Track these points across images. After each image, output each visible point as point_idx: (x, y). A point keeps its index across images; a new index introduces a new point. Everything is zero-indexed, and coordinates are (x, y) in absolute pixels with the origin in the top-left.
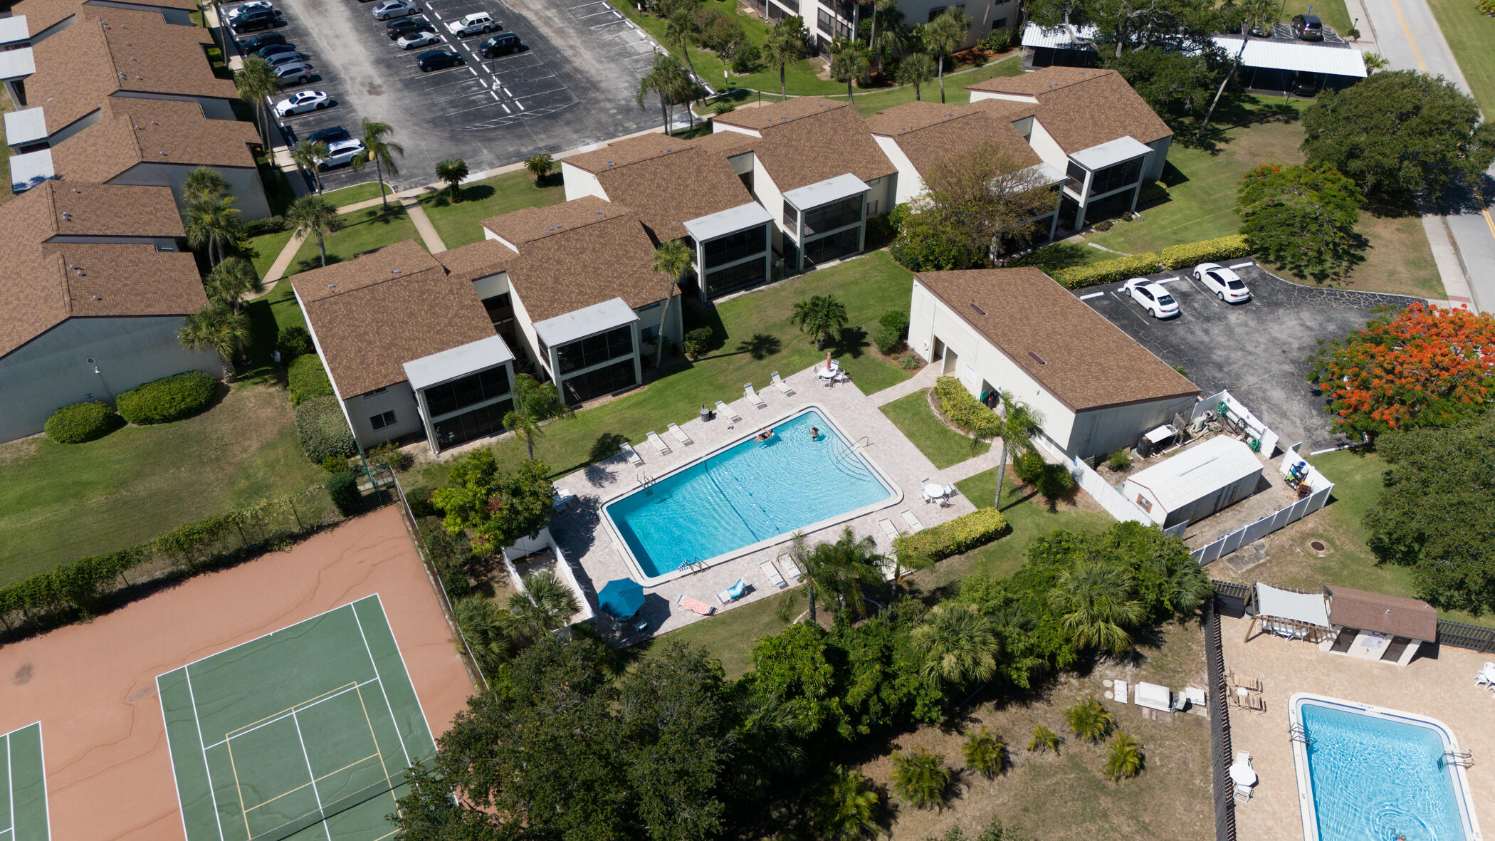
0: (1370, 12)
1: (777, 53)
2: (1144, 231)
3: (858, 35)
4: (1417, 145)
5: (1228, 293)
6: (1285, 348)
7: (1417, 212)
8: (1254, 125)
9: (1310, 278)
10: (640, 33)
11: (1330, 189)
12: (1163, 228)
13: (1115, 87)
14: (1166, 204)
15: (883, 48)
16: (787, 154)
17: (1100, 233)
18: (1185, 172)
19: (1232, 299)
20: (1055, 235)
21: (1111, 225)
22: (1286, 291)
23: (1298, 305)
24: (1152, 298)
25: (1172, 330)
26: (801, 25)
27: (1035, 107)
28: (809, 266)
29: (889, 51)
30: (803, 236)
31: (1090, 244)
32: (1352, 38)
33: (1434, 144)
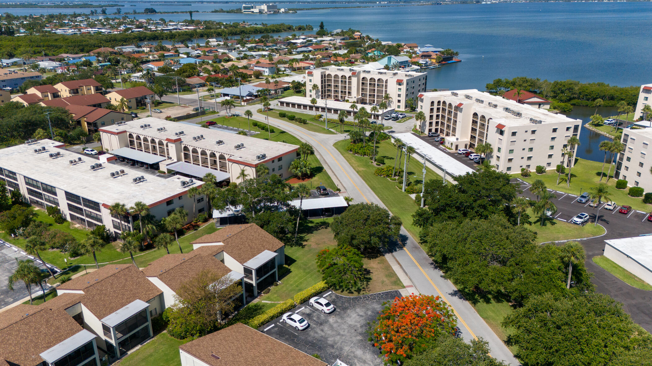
0: (341, 181)
1: (89, 248)
2: (284, 289)
3: (134, 229)
4: (373, 229)
5: (325, 309)
6: (355, 328)
7: (382, 254)
8: (315, 232)
9: (355, 292)
10: (14, 248)
11: (349, 255)
12: (291, 285)
13: (255, 230)
14: (290, 274)
15: (148, 232)
16: (100, 299)
17: (266, 295)
18: (294, 258)
19: (328, 312)
20: (246, 301)
21: (270, 290)
22: (348, 301)
23: (354, 306)
24: (295, 321)
25: (308, 334)
26: (104, 229)
27: (223, 247)
28: (123, 354)
29: (151, 233)
30: (116, 339)
31: (263, 301)
32: (338, 192)
33: (379, 228)
